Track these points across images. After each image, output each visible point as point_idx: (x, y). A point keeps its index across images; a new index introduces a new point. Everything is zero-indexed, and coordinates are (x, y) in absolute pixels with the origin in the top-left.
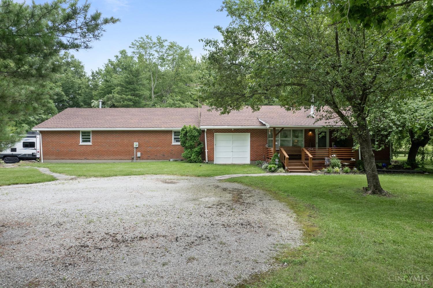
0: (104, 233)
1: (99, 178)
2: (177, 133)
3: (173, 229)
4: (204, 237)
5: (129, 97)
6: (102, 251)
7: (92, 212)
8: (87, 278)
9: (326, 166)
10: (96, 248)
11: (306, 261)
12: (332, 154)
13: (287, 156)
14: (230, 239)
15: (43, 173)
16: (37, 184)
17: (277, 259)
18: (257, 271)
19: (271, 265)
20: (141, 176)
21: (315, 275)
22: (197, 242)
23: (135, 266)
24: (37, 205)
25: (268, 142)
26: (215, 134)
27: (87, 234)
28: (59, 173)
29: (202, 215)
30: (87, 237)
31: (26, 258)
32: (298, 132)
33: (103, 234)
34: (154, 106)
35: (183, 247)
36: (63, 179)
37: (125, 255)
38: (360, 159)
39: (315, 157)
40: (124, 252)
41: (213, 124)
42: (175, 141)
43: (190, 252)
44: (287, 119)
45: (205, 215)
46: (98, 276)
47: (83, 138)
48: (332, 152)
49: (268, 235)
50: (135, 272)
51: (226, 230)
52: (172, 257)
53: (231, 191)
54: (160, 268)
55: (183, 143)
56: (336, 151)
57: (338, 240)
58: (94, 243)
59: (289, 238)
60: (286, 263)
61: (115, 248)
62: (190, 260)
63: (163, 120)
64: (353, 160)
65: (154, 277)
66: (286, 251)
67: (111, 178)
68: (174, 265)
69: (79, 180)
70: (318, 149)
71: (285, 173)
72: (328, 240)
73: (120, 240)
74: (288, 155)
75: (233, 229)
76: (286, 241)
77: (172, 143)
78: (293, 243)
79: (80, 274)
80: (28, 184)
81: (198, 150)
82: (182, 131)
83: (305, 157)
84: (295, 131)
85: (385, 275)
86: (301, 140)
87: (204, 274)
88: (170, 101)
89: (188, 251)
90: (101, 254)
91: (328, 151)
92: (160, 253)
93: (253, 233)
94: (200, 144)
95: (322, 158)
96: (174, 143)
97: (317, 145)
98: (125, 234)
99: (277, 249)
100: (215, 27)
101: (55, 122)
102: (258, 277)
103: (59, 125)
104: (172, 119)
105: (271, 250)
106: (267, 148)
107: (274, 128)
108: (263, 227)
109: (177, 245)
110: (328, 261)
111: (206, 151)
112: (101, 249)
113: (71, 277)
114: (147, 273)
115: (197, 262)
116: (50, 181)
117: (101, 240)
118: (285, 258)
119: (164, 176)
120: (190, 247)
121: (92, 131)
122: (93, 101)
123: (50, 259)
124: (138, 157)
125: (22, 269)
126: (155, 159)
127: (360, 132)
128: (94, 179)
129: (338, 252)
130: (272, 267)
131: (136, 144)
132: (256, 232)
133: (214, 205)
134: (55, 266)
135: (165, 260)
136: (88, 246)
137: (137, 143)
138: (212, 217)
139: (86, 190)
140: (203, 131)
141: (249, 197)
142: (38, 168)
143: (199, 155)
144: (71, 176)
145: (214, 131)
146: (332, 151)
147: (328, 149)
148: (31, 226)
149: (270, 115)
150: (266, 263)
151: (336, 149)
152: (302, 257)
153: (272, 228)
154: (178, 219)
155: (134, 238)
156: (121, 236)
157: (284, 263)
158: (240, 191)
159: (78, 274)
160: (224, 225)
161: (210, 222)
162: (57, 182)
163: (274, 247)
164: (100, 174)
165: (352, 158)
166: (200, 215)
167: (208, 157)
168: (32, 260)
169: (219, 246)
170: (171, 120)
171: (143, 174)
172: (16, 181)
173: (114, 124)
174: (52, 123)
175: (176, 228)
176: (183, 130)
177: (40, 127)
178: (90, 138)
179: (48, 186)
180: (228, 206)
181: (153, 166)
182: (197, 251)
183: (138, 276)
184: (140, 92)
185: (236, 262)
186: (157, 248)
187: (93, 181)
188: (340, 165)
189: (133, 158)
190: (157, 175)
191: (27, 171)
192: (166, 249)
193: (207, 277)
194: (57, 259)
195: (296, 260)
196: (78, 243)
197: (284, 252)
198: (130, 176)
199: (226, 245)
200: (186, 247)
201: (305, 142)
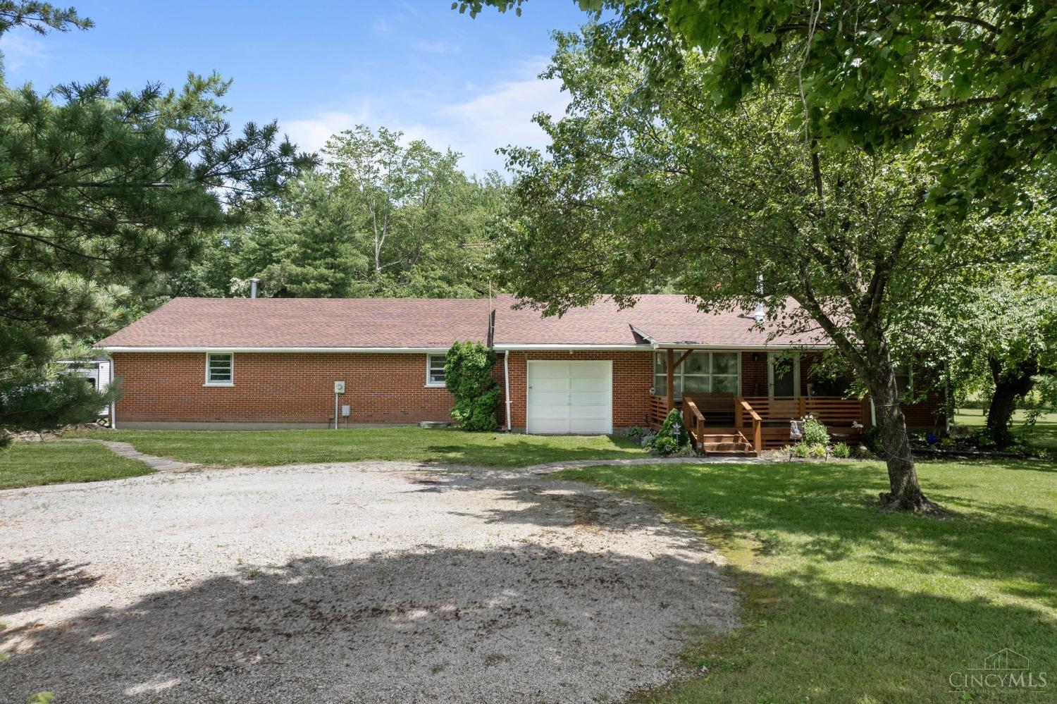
0: (289, 602)
1: (255, 469)
2: (437, 359)
3: (446, 590)
4: (518, 609)
5: (323, 271)
6: (292, 640)
7: (252, 550)
8: (270, 698)
9: (793, 440)
10: (277, 633)
11: (749, 663)
12: (808, 411)
13: (700, 417)
14: (576, 613)
15: (121, 454)
16: (111, 483)
17: (684, 658)
18: (641, 684)
19: (673, 672)
20: (353, 464)
21: (768, 693)
22: (504, 621)
23: (371, 674)
24: (122, 535)
25: (655, 381)
26: (528, 361)
27: (252, 602)
28: (158, 456)
29: (508, 558)
30: (252, 608)
31: (125, 654)
32: (726, 358)
33: (287, 603)
34: (378, 291)
35: (473, 632)
36: (168, 471)
37: (346, 649)
38: (874, 423)
39: (767, 418)
40: (341, 643)
41: (524, 340)
42: (433, 378)
43: (490, 641)
44: (701, 327)
45: (516, 559)
46: (294, 693)
47: (213, 371)
48: (807, 406)
49: (663, 606)
50: (374, 685)
51: (566, 593)
52: (452, 654)
53: (571, 501)
54: (427, 679)
55: (453, 384)
56: (816, 404)
57: (821, 617)
58: (269, 622)
59: (709, 612)
60: (704, 668)
61: (319, 634)
62: (492, 659)
63: (404, 329)
64: (856, 425)
65: (416, 697)
66: (703, 641)
67: (284, 468)
68: (458, 671)
69: (207, 472)
70: (775, 399)
71: (697, 457)
72: (798, 616)
73: (328, 616)
74: (704, 414)
75: (582, 591)
76: (704, 618)
77: (425, 383)
78: (718, 623)
79: (252, 690)
80: (87, 481)
81: (488, 401)
82: (449, 355)
83: (744, 419)
84: (720, 358)
85: (922, 694)
86: (734, 378)
87: (526, 691)
88: (419, 280)
89: (485, 640)
90: (292, 647)
91: (799, 404)
92: (422, 644)
93: (629, 600)
94: (493, 385)
95: (783, 421)
96: (431, 383)
97: (771, 391)
98: (339, 603)
99: (683, 635)
100: (535, 119)
101: (147, 332)
102: (645, 696)
103: (156, 339)
104: (425, 326)
105: (670, 639)
106: (654, 398)
107: (670, 350)
108: (649, 587)
109: (459, 627)
110: (797, 663)
111: (508, 402)
112: (289, 636)
113: (234, 697)
114: (400, 688)
115: (508, 664)
116: (139, 474)
117: (286, 617)
118: (703, 657)
119: (410, 463)
120: (489, 632)
121: (235, 353)
122: (235, 281)
123: (179, 658)
124: (344, 417)
125: (123, 677)
126: (383, 422)
127: (872, 364)
128: (244, 470)
129: (822, 644)
130: (673, 676)
131: (339, 387)
132: (634, 597)
133: (532, 535)
134: (193, 672)
135: (438, 659)
136: (258, 630)
137: (343, 383)
138: (531, 562)
139: (228, 498)
140: (501, 355)
141: (613, 516)
142: (106, 443)
143: (491, 412)
144: (187, 462)
145: (526, 355)
146: (808, 404)
147: (799, 399)
148: (118, 582)
149: (660, 318)
150: (662, 667)
151: (818, 399)
152: (741, 653)
153: (670, 589)
154: (453, 568)
155: (361, 611)
156: (329, 606)
157: (700, 667)
158: (593, 501)
159: (249, 691)
160: (560, 582)
161: (529, 575)
162: (156, 477)
163: (678, 633)
164: (255, 459)
165: (855, 422)
166: (505, 559)
167: (511, 417)
168: (141, 659)
169: (554, 630)
170: (424, 329)
171: (358, 459)
172: (60, 476)
173: (288, 337)
174: (139, 335)
175: (452, 589)
176: (452, 352)
177: (111, 344)
178: (228, 371)
179: (138, 487)
180: (568, 539)
181: (382, 439)
182: (505, 640)
183: (381, 694)
184: (348, 261)
185: (594, 664)
186: (416, 633)
187: (241, 474)
188: (827, 439)
189: (331, 419)
190: (392, 462)
191: (80, 451)
192: (437, 637)
193: (534, 697)
194: (196, 657)
195: (727, 660)
196: (234, 623)
197: (700, 644)
198: (329, 465)
199: (570, 627)
200: (480, 632)
201: (743, 383)
